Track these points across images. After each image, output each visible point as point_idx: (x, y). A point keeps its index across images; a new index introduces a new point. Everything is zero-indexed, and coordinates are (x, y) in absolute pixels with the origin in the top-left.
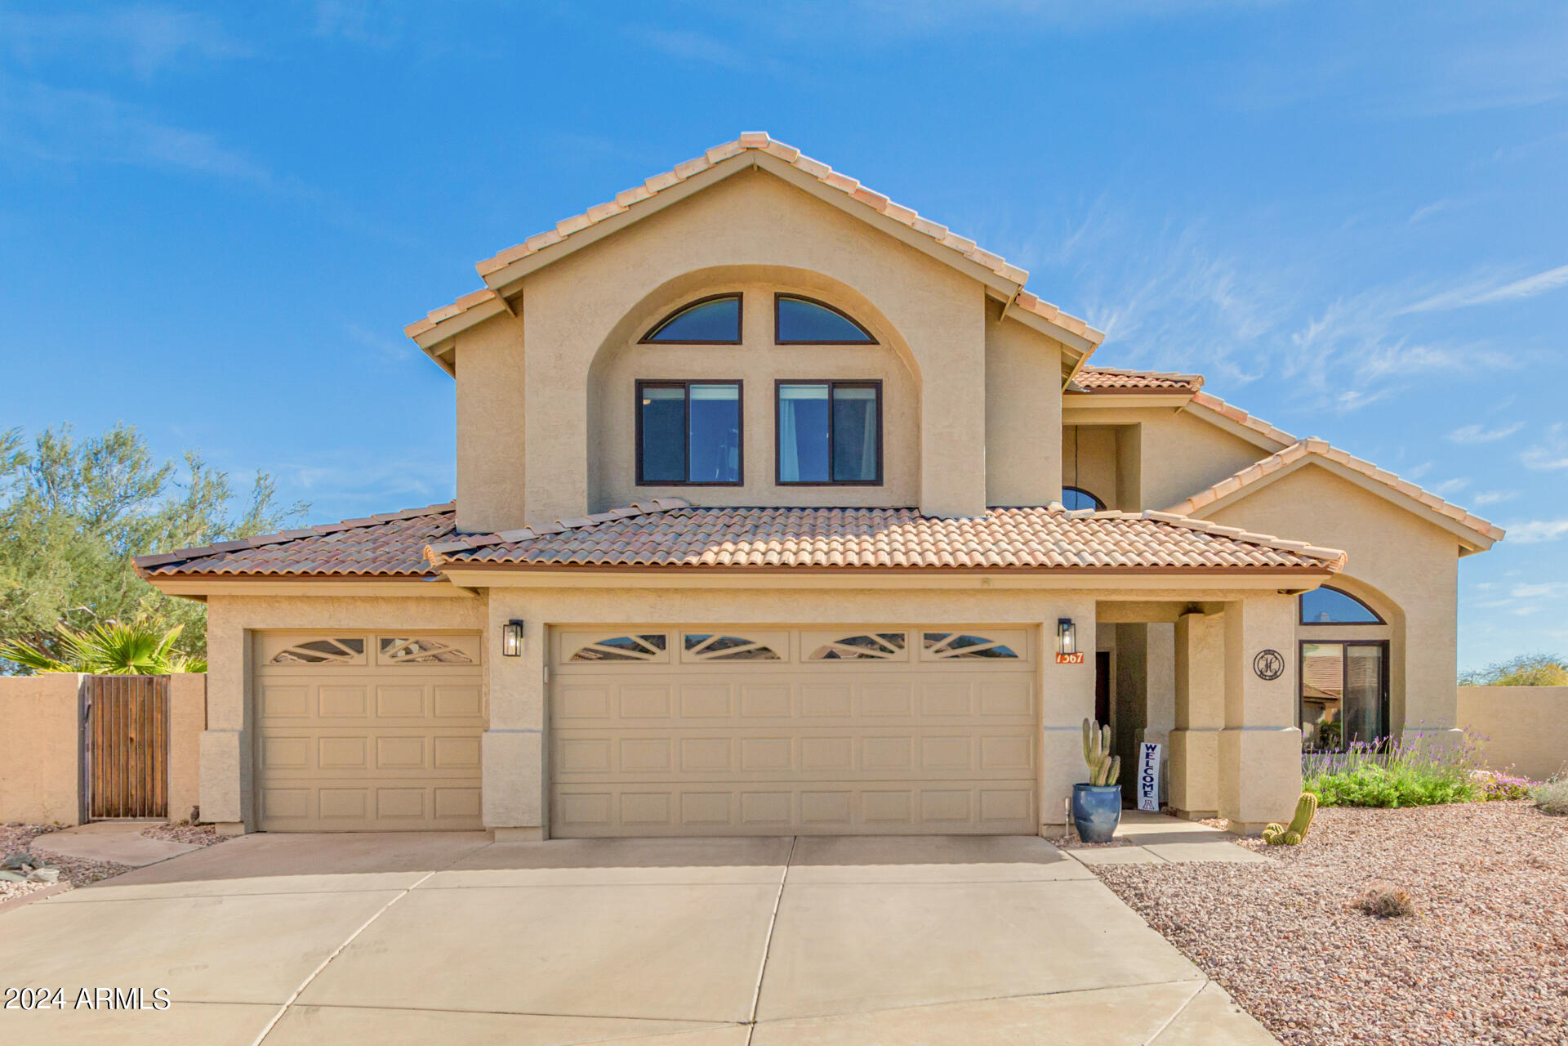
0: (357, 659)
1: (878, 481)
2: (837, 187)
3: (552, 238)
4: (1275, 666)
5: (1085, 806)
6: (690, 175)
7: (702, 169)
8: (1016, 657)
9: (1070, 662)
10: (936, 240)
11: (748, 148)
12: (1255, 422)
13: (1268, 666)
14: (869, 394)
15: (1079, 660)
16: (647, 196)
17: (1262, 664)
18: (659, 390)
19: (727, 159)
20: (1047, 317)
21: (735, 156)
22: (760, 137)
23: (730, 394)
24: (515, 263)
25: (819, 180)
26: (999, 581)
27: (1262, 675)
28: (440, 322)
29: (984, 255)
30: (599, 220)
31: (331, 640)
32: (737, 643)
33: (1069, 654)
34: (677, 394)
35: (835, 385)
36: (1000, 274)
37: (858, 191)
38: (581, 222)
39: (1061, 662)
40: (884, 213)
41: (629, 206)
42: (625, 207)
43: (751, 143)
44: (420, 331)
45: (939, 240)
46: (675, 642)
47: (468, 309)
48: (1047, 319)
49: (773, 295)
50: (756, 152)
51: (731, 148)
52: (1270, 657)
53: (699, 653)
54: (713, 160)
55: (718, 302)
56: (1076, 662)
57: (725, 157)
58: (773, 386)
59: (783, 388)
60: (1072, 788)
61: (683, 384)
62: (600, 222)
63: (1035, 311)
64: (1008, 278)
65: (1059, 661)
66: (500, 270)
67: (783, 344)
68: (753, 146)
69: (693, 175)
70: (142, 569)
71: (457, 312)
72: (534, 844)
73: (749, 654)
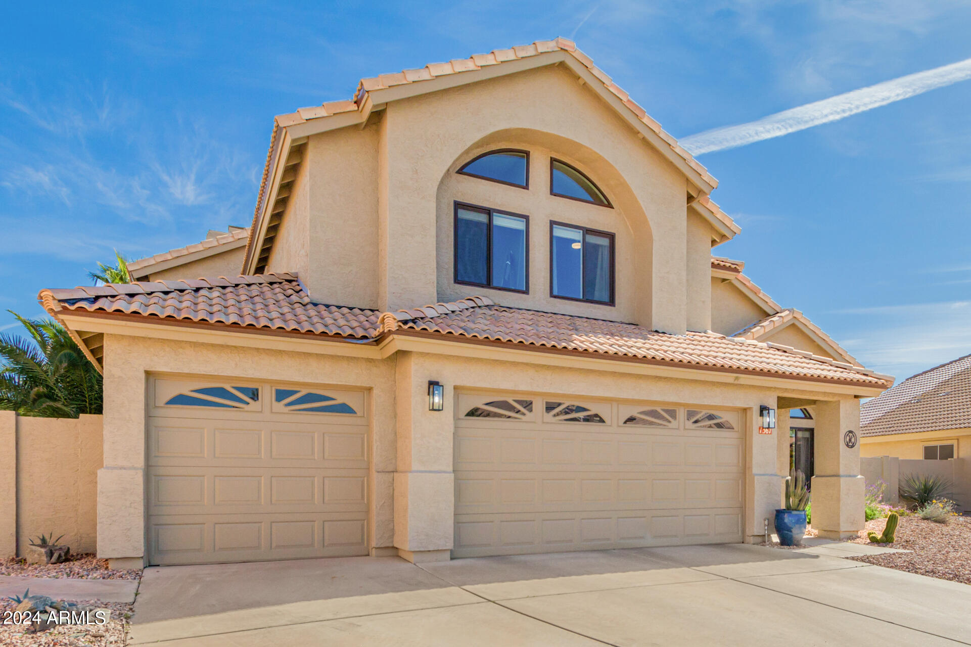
0: (254, 406)
1: (611, 302)
2: (616, 94)
3: (424, 75)
4: (853, 440)
5: (788, 524)
6: (524, 56)
7: (532, 55)
8: (733, 428)
9: (765, 433)
10: (671, 147)
11: (562, 49)
12: (764, 295)
13: (850, 440)
14: (605, 242)
15: (770, 432)
16: (494, 63)
17: (848, 439)
18: (468, 212)
19: (548, 52)
20: (713, 211)
21: (553, 51)
22: (569, 43)
23: (519, 225)
24: (395, 87)
25: (605, 86)
26: (745, 379)
27: (848, 445)
28: (310, 119)
29: (697, 164)
30: (460, 71)
31: (228, 387)
32: (580, 409)
33: (765, 428)
34: (482, 218)
35: (587, 231)
36: (704, 178)
37: (629, 101)
38: (446, 69)
39: (762, 433)
40: (643, 120)
41: (481, 66)
42: (479, 66)
43: (565, 45)
44: (292, 123)
45: (673, 147)
46: (539, 406)
47: (334, 114)
48: (713, 213)
49: (550, 159)
50: (566, 52)
51: (551, 46)
52: (851, 434)
53: (555, 416)
54: (540, 50)
55: (510, 155)
56: (768, 434)
57: (547, 50)
58: (549, 224)
59: (556, 228)
60: (775, 512)
61: (489, 212)
62: (459, 72)
63: (707, 207)
64: (708, 182)
65: (760, 432)
66: (382, 89)
67: (555, 195)
68: (566, 48)
69: (526, 57)
70: (56, 302)
71: (325, 114)
72: (442, 564)
73: (587, 419)
